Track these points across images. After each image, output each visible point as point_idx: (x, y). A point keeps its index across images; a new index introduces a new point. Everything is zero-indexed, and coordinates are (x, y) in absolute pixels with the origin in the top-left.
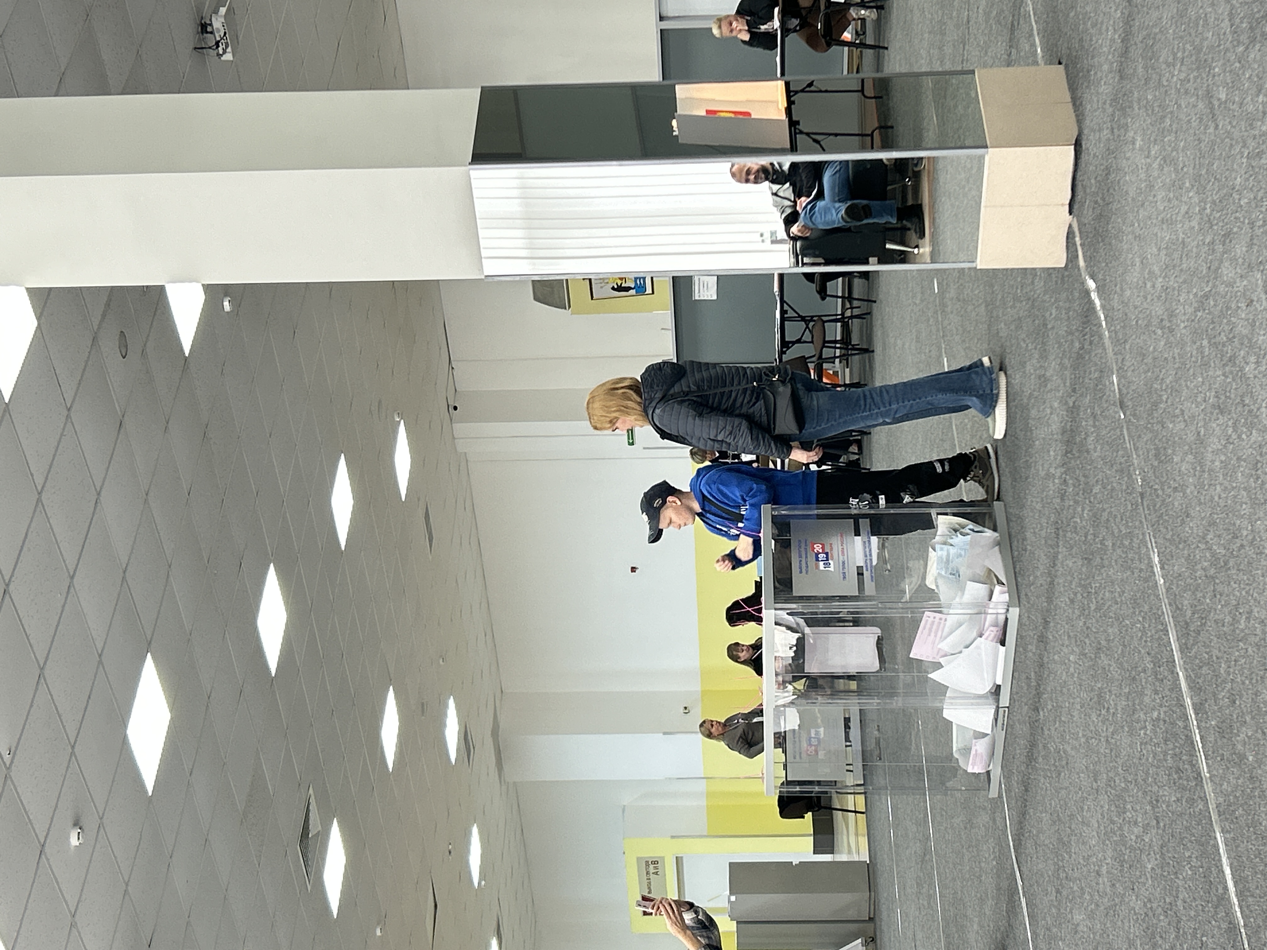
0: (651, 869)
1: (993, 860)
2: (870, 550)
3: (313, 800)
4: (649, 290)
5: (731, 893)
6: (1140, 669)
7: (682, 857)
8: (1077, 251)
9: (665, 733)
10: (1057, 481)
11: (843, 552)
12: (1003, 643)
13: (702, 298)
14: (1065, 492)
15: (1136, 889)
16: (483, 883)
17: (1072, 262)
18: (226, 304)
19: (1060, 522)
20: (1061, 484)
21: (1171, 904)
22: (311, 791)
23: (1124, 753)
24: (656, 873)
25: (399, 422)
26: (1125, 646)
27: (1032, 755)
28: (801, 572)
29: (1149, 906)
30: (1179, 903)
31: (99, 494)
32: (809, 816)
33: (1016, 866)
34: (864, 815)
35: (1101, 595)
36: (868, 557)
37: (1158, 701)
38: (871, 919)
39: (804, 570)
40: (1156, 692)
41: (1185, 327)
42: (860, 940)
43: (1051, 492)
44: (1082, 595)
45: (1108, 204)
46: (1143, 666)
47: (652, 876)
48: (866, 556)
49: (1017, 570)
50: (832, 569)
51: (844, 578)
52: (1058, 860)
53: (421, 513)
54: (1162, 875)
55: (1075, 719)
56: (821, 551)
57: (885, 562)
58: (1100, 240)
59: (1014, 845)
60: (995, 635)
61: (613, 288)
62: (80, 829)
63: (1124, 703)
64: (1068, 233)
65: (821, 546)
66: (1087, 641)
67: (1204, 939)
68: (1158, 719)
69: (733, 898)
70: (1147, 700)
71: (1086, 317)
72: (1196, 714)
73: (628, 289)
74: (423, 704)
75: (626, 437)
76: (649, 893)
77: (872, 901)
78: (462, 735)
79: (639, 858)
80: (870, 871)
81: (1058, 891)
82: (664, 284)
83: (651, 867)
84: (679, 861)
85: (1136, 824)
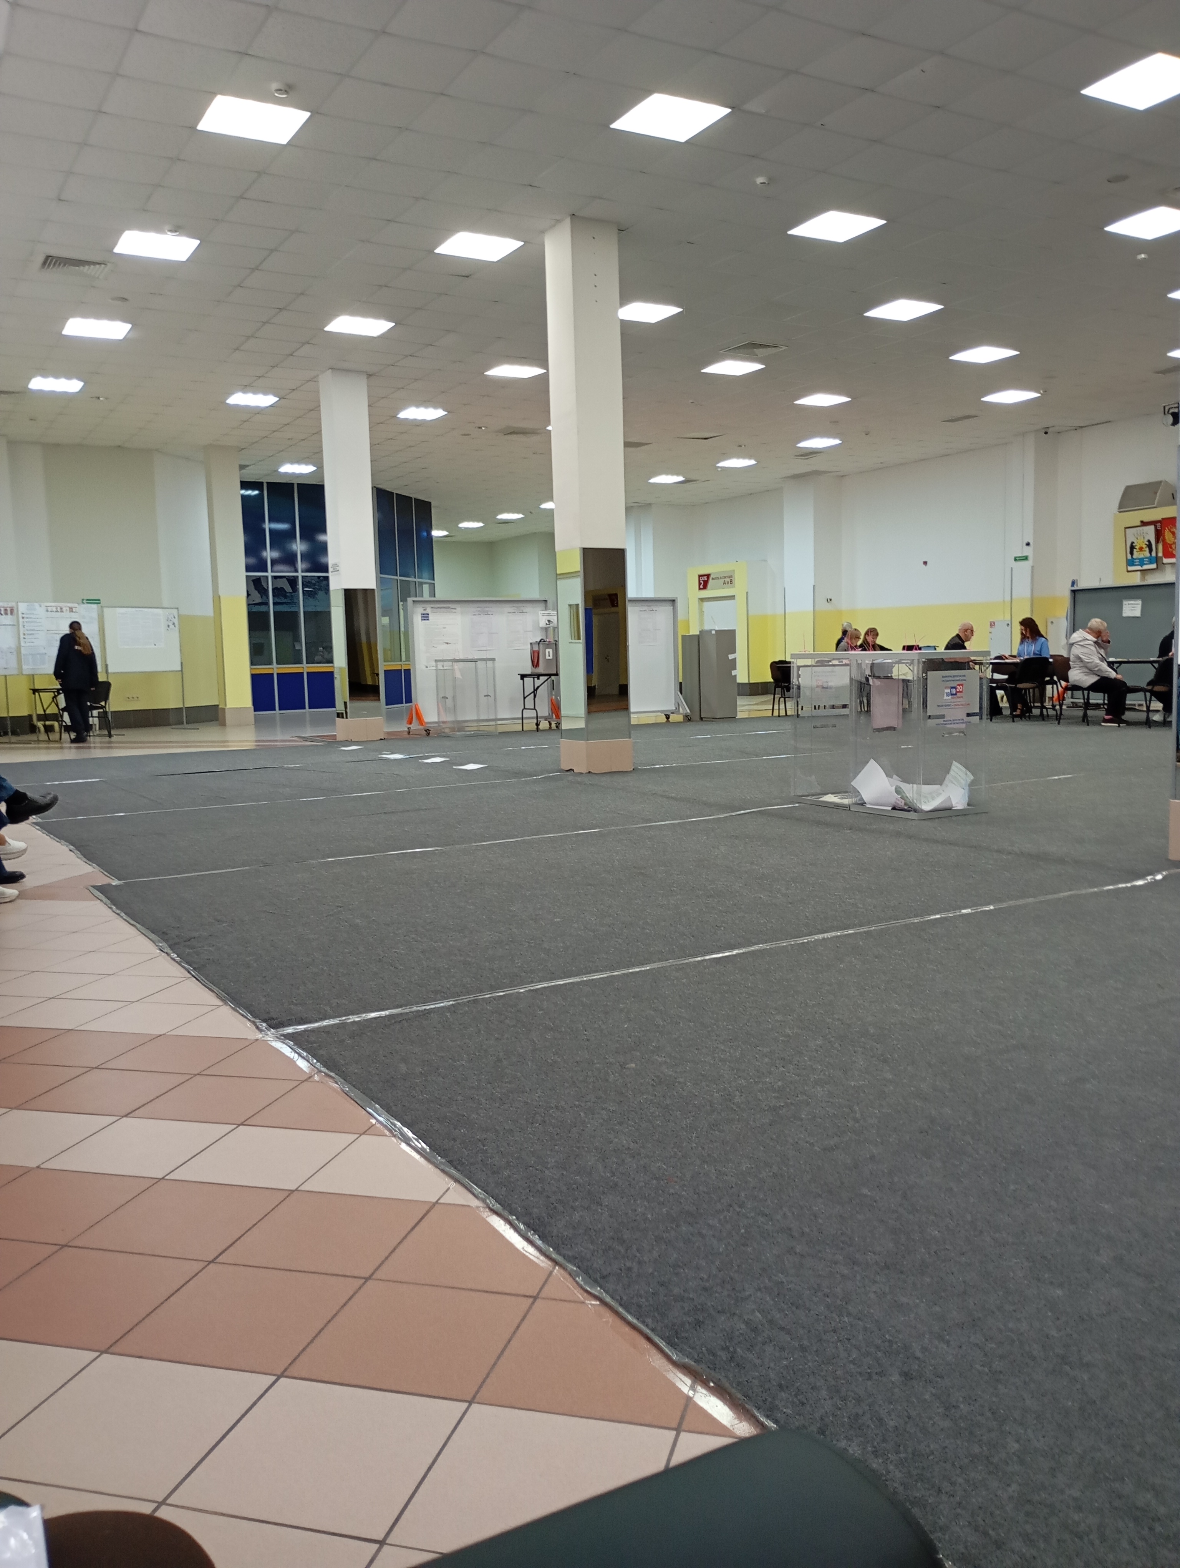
0: (728, 580)
1: (751, 797)
3: (777, 350)
4: (1130, 568)
5: (716, 631)
6: (889, 897)
7: (734, 599)
9: (814, 586)
10: (1010, 848)
11: (956, 705)
12: (894, 808)
13: (1124, 606)
14: (1002, 853)
15: (745, 887)
16: (719, 469)
18: (1143, 256)
19: (981, 849)
20: (1007, 850)
21: (741, 908)
22: (785, 348)
23: (832, 883)
24: (724, 583)
25: (1041, 393)
26: (903, 888)
27: (821, 824)
28: (943, 677)
29: (737, 894)
30: (742, 914)
32: (772, 680)
33: (748, 811)
34: (771, 715)
36: (953, 722)
37: (870, 908)
38: (701, 719)
39: (944, 679)
40: (875, 907)
41: (1135, 941)
42: (689, 711)
43: (1002, 844)
44: (932, 861)
46: (891, 899)
47: (723, 580)
48: (954, 720)
49: (944, 819)
50: (946, 697)
51: (939, 706)
52: (757, 838)
53: (971, 412)
54: (758, 904)
55: (848, 853)
56: (958, 690)
57: (950, 733)
59: (763, 810)
60: (898, 804)
61: (1133, 543)
62: (768, 184)
63: (864, 885)
65: (961, 690)
66: (902, 863)
67: (722, 928)
68: (857, 908)
69: (713, 632)
70: (869, 900)
72: (865, 932)
73: (1132, 553)
74: (838, 422)
75: (1020, 555)
76: (713, 579)
77: (714, 719)
78: (816, 451)
79: (734, 571)
80: (733, 718)
81: (737, 837)
82: (1135, 579)
83: (729, 580)
84: (732, 597)
85: (787, 889)
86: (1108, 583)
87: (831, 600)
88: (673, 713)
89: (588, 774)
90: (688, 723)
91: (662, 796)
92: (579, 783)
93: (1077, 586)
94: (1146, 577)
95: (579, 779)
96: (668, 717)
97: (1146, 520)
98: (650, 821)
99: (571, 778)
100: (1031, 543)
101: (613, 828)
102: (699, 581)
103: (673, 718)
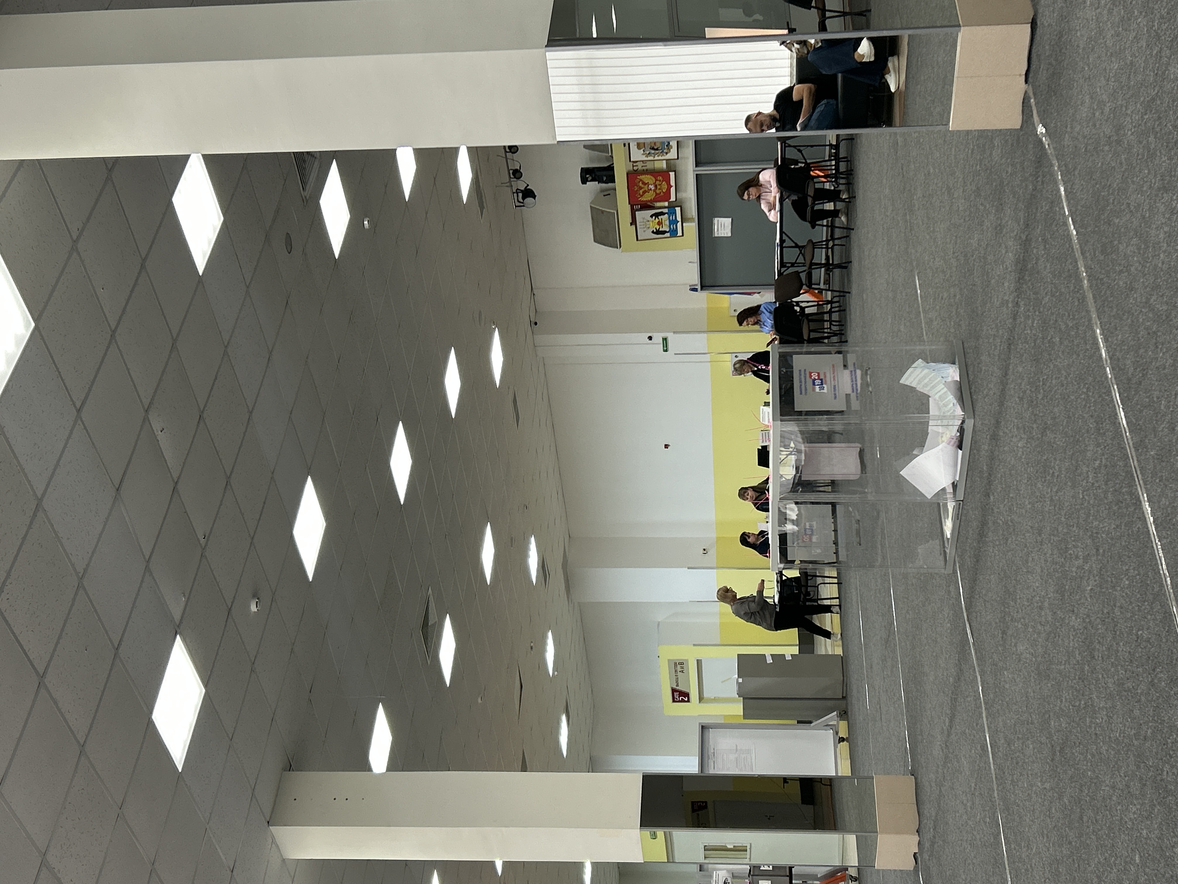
1: (947, 623)
2: (856, 377)
3: (431, 599)
4: (680, 234)
5: (739, 677)
6: (1083, 431)
7: (701, 660)
8: (1032, 111)
9: (689, 568)
10: (1010, 305)
11: (834, 379)
12: (960, 447)
13: (720, 235)
14: (1017, 313)
15: (1076, 611)
16: (556, 673)
17: (1027, 122)
18: (366, 222)
19: (1012, 338)
20: (1013, 307)
21: (1108, 613)
22: (430, 591)
23: (1066, 504)
24: (682, 672)
25: (495, 328)
26: (1069, 417)
27: (983, 532)
28: (801, 393)
29: (1087, 620)
30: (1116, 610)
31: (271, 353)
33: (967, 623)
35: (1048, 384)
36: (854, 383)
37: (1100, 452)
38: (844, 698)
39: (803, 391)
40: (1098, 445)
41: (1132, 134)
42: (835, 713)
43: (1005, 315)
44: (1030, 390)
45: (1060, 62)
46: (1086, 427)
48: (852, 381)
49: (972, 390)
50: (825, 391)
51: (835, 398)
52: (1005, 608)
53: (510, 398)
54: (1100, 592)
55: (1022, 492)
56: (817, 378)
57: (868, 385)
58: (1053, 94)
59: (965, 607)
60: (955, 442)
61: (653, 232)
62: (258, 598)
63: (1068, 464)
64: (1024, 99)
65: (816, 375)
66: (1035, 426)
68: (1100, 467)
69: (740, 680)
70: (1089, 454)
71: (1039, 162)
72: (1137, 450)
73: (664, 232)
74: (512, 538)
75: (662, 345)
77: (845, 684)
78: (541, 564)
79: (669, 660)
80: (843, 661)
81: (1004, 633)
82: (691, 228)
83: (678, 667)
84: (699, 662)
85: (1077, 557)
86: (694, 254)
87: (704, 550)
88: (837, 733)
89: (921, 834)
90: (849, 713)
91: (949, 735)
92: (933, 844)
93: (696, 285)
94: (689, 216)
95: (927, 845)
96: (842, 740)
97: (630, 220)
98: (984, 748)
99: (926, 856)
100: (650, 335)
101: (996, 795)
102: (679, 701)
103: (843, 734)
